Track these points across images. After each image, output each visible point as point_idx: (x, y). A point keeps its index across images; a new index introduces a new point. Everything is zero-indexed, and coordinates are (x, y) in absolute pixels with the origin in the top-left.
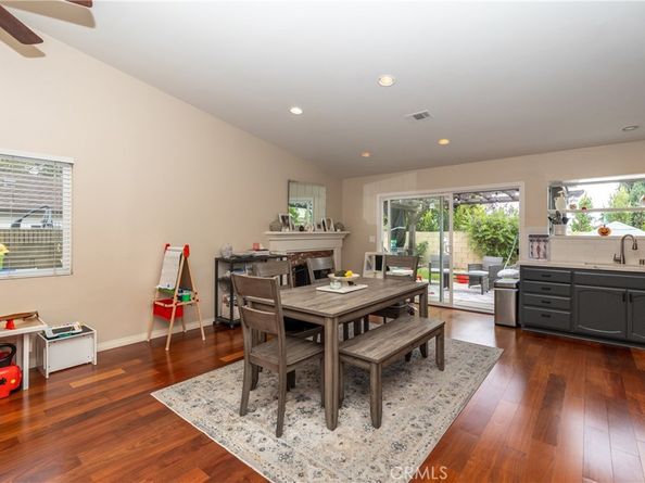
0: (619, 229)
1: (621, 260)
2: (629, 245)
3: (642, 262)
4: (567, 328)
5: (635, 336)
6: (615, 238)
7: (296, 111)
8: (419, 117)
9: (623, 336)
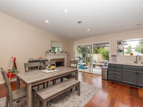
0: (136, 54)
1: (136, 62)
2: (138, 58)
3: (142, 63)
4: (120, 81)
5: (139, 85)
6: (134, 56)
7: (47, 22)
8: (79, 22)
9: (136, 85)
